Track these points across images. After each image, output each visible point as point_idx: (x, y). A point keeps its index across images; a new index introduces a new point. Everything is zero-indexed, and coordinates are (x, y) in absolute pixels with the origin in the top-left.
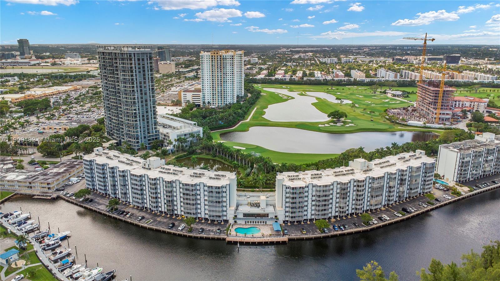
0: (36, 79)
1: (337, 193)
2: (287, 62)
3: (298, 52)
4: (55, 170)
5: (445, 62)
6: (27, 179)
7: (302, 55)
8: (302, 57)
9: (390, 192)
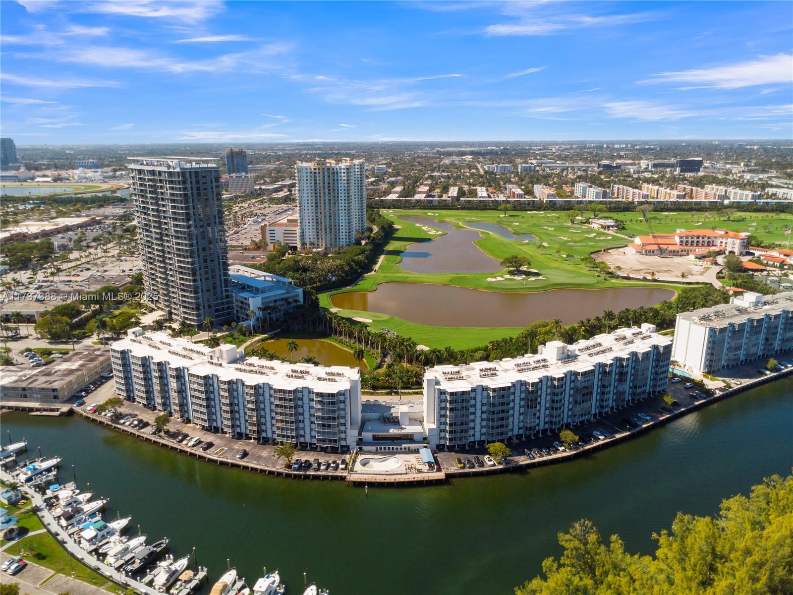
0: (29, 207)
1: (521, 399)
2: (433, 171)
3: (450, 154)
4: (65, 366)
5: (678, 169)
6: (19, 383)
7: (456, 159)
8: (457, 162)
9: (603, 393)
